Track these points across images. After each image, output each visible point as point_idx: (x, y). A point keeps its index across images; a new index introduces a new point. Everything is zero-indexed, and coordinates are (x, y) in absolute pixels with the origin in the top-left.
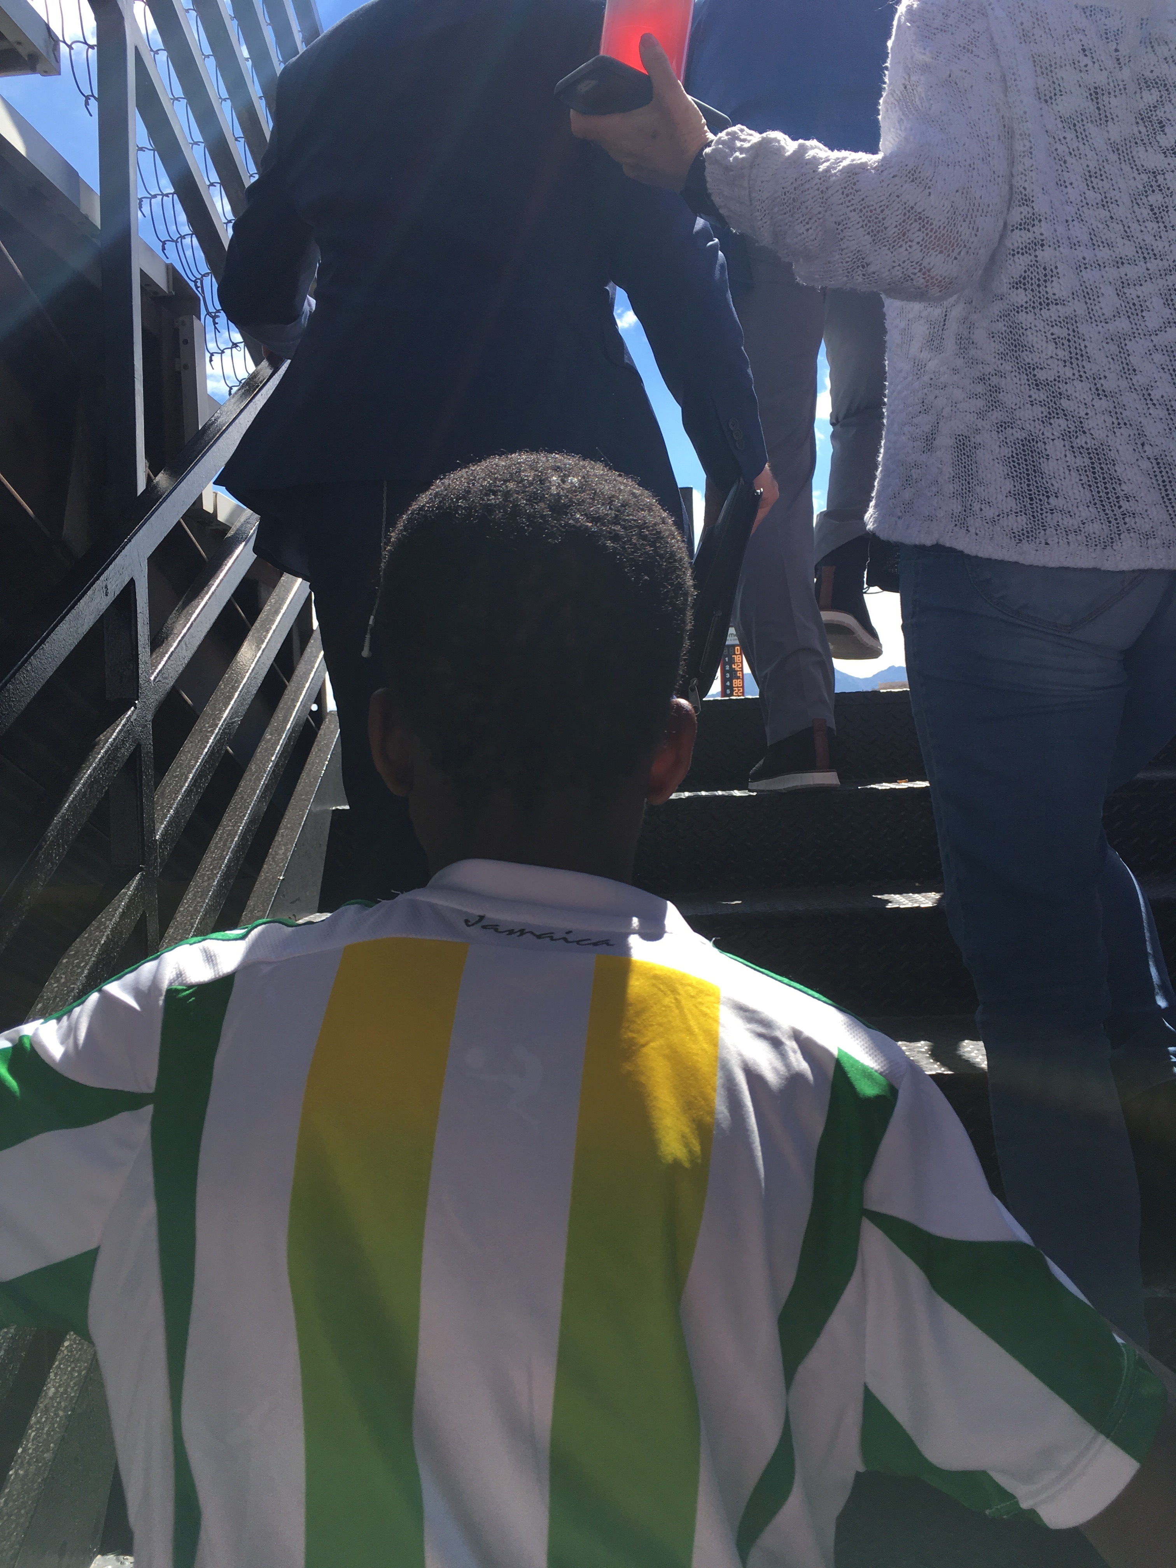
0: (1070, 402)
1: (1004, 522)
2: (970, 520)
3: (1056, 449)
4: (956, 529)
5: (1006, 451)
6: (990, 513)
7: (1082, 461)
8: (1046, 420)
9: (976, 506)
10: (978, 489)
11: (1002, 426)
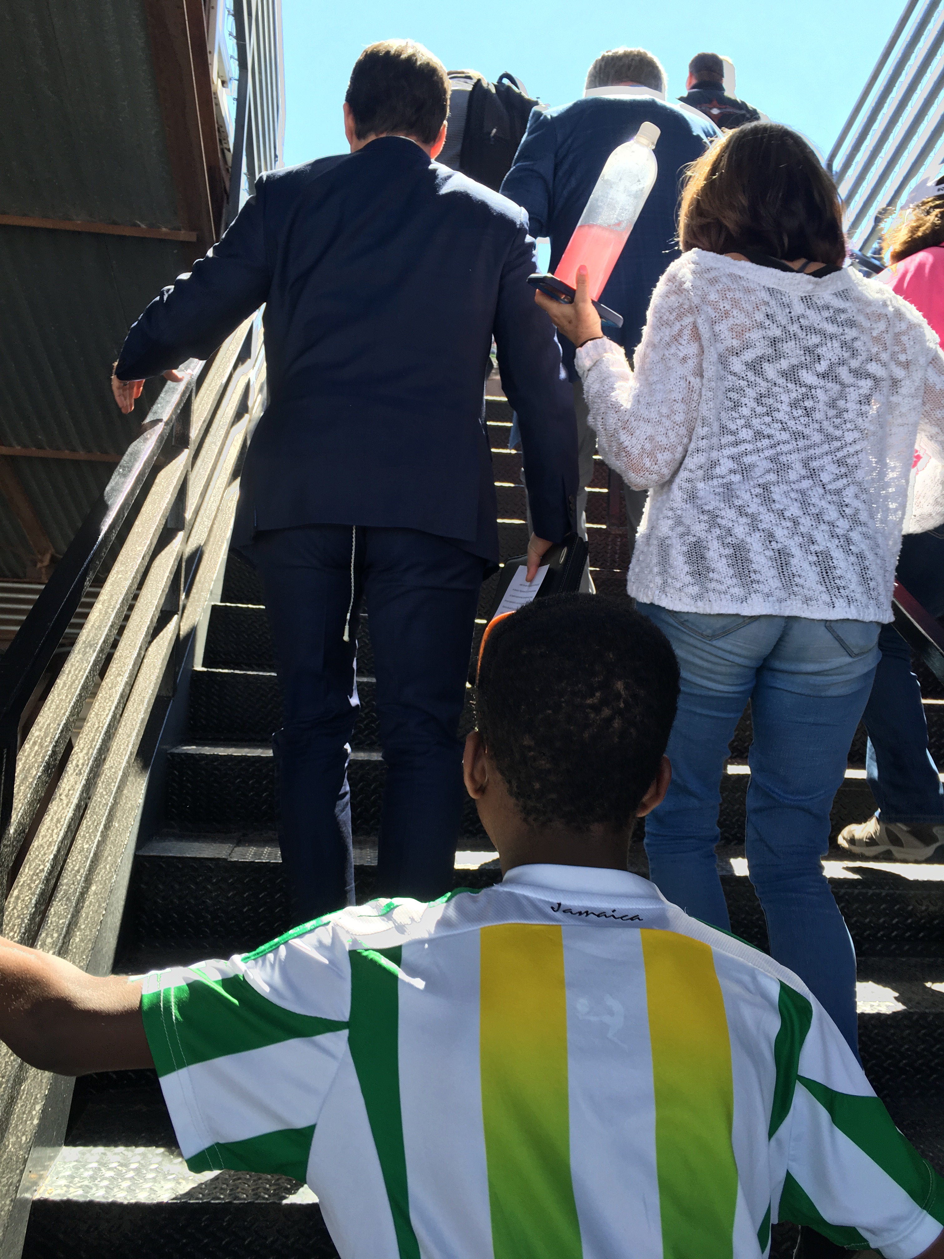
0: (723, 520)
1: (686, 590)
2: (667, 589)
3: (714, 545)
4: (660, 594)
5: (685, 549)
6: (678, 585)
7: (729, 551)
8: (709, 531)
9: (669, 580)
10: (670, 571)
11: (682, 535)
